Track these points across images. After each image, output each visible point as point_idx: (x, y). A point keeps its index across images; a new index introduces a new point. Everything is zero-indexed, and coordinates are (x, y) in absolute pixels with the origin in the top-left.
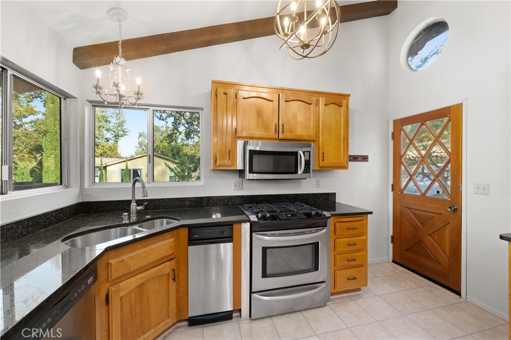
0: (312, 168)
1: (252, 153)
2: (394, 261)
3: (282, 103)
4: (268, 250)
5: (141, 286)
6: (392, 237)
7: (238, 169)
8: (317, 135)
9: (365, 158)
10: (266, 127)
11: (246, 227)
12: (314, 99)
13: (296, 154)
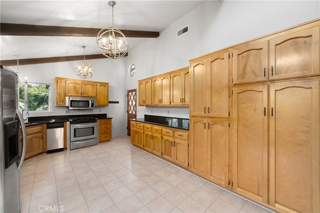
0: (94, 105)
1: (72, 101)
2: (128, 135)
3: (83, 85)
4: (76, 129)
5: (31, 139)
6: (127, 127)
7: (66, 106)
8: (97, 95)
9: (118, 102)
10: (77, 93)
11: (68, 123)
12: (96, 84)
13: (88, 101)
